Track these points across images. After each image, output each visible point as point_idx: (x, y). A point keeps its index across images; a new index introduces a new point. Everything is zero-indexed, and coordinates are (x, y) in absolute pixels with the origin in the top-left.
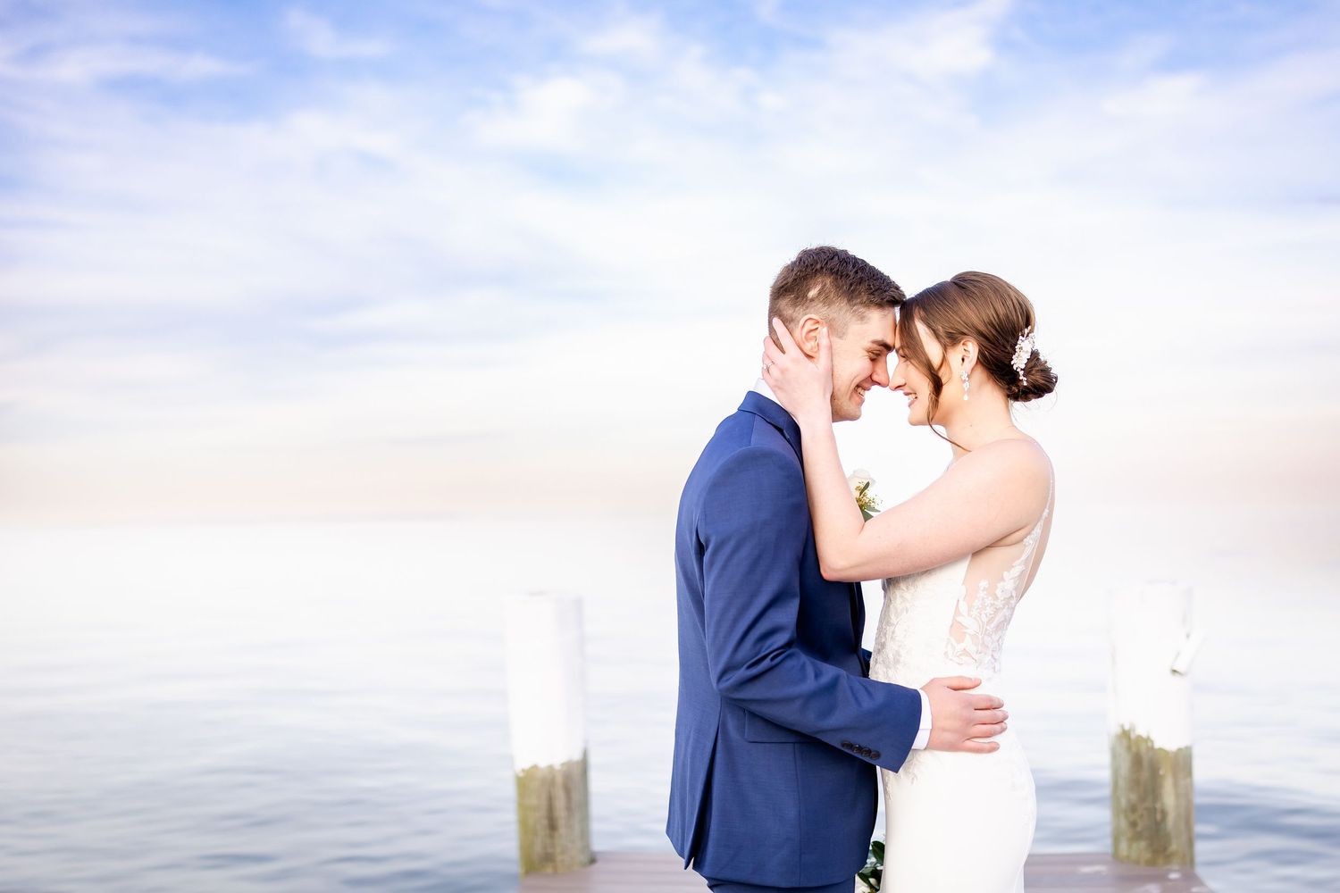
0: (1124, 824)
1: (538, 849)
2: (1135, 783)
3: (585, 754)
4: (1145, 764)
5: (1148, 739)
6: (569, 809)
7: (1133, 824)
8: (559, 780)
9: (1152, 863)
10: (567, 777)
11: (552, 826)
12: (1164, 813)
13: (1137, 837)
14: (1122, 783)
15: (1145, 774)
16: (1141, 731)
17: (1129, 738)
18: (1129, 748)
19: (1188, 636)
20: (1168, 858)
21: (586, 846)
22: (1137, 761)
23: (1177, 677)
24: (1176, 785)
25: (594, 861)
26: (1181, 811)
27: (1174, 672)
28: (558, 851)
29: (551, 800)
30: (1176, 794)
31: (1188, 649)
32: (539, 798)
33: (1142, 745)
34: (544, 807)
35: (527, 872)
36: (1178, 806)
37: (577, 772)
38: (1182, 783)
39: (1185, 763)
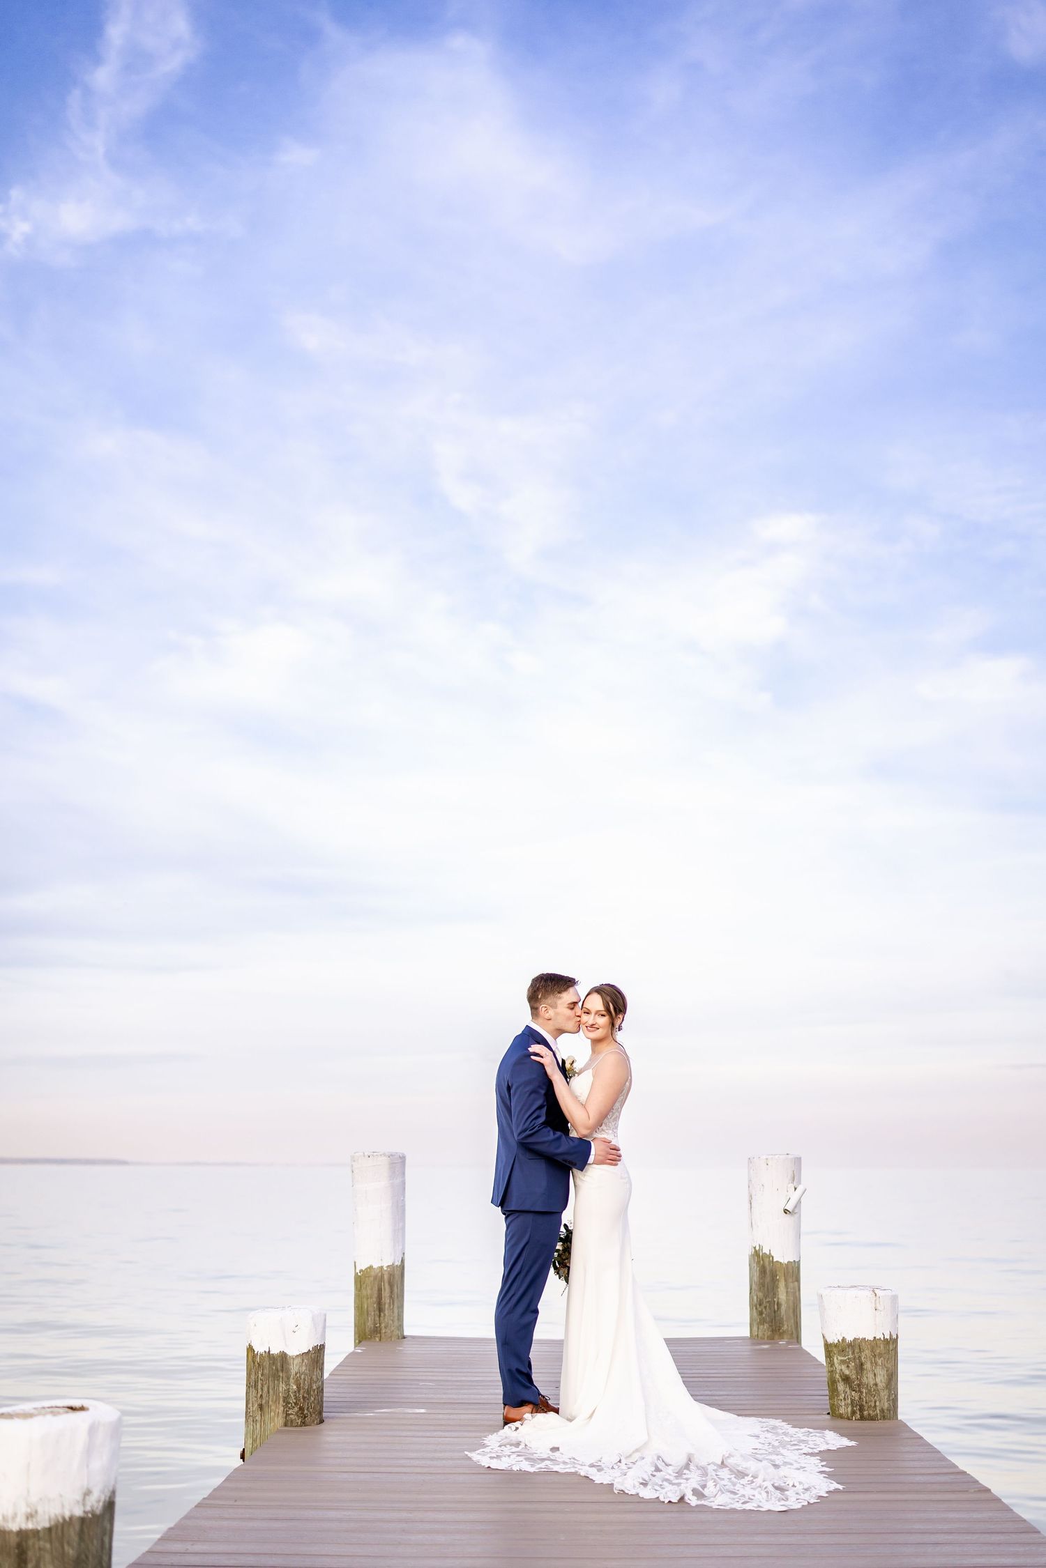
0: (755, 1314)
1: (370, 1324)
2: (762, 1285)
3: (403, 1261)
4: (768, 1271)
5: (770, 1256)
6: (391, 1297)
7: (761, 1313)
8: (386, 1277)
9: (771, 1338)
10: (391, 1275)
11: (380, 1310)
12: (780, 1305)
13: (762, 1322)
14: (754, 1286)
15: (768, 1279)
16: (766, 1251)
17: (759, 1254)
18: (758, 1262)
19: (795, 1189)
20: (781, 1336)
21: (401, 1327)
22: (763, 1271)
23: (787, 1217)
24: (787, 1286)
25: (404, 1338)
26: (791, 1304)
27: (786, 1211)
28: (383, 1325)
29: (380, 1290)
30: (787, 1292)
31: (795, 1197)
32: (372, 1289)
33: (767, 1264)
34: (376, 1295)
35: (360, 1342)
36: (788, 1300)
37: (397, 1273)
38: (791, 1285)
39: (793, 1272)
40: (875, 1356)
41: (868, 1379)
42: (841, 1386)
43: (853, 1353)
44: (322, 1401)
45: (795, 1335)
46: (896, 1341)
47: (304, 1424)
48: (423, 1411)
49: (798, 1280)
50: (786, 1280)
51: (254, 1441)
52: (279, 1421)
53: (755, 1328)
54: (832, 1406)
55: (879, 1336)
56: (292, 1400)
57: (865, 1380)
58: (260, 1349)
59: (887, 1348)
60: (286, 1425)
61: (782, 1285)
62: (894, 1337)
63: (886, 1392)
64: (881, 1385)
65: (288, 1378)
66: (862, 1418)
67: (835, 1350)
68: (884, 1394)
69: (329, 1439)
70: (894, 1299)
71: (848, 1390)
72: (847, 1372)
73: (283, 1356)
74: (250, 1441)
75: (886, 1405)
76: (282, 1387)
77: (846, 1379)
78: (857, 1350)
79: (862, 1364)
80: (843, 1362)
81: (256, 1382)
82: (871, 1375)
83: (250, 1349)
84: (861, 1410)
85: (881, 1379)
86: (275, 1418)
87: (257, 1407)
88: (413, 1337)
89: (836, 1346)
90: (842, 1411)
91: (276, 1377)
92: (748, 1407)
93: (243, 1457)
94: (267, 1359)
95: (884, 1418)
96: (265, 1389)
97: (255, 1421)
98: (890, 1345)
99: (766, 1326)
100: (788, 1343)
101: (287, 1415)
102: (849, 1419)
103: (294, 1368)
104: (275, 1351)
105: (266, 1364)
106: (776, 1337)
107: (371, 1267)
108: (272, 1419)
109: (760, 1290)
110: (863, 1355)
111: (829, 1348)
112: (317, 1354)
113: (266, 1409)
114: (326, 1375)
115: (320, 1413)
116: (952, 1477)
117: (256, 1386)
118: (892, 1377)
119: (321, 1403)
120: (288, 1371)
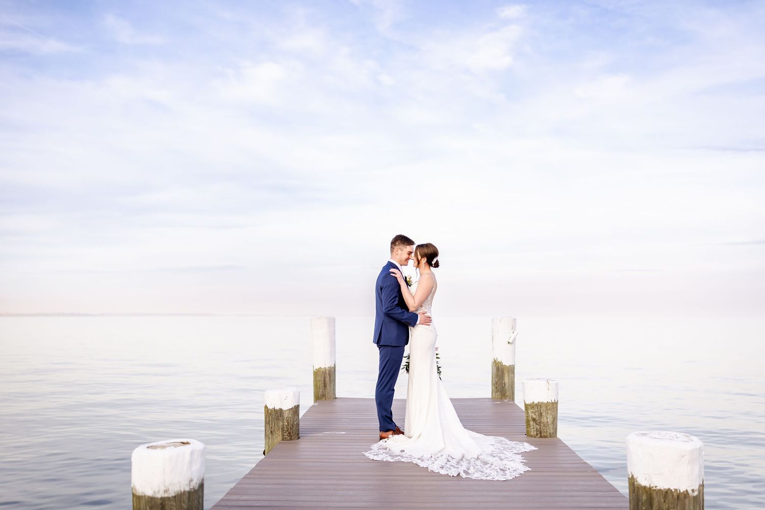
0: (494, 388)
1: (320, 393)
2: (497, 376)
3: (335, 365)
4: (500, 370)
5: (501, 362)
6: (330, 381)
7: (497, 388)
8: (327, 372)
9: (501, 398)
10: (330, 371)
12: (505, 384)
13: (497, 391)
14: (494, 376)
15: (500, 373)
16: (499, 360)
17: (496, 362)
18: (496, 365)
19: (513, 333)
20: (506, 398)
21: (334, 394)
22: (498, 369)
23: (510, 344)
24: (508, 376)
25: (336, 398)
26: (510, 383)
27: (509, 343)
28: (326, 393)
29: (325, 378)
30: (509, 379)
31: (513, 336)
32: (321, 377)
33: (499, 364)
34: (323, 380)
35: (316, 400)
36: (509, 382)
37: (332, 370)
38: (511, 375)
39: (511, 369)
40: (547, 410)
41: (544, 420)
42: (532, 423)
43: (537, 408)
44: (299, 429)
45: (512, 398)
46: (557, 403)
47: (291, 439)
48: (344, 433)
49: (514, 373)
50: (508, 373)
51: (269, 447)
52: (280, 438)
53: (494, 394)
54: (528, 431)
55: (549, 401)
56: (285, 429)
57: (542, 420)
58: (270, 407)
59: (553, 406)
60: (283, 440)
61: (506, 375)
62: (556, 401)
63: (552, 425)
64: (550, 423)
65: (284, 420)
66: (541, 437)
67: (529, 407)
68: (551, 426)
69: (302, 446)
70: (557, 384)
71: (534, 424)
72: (534, 417)
73: (281, 410)
74: (267, 447)
75: (552, 431)
76: (281, 424)
77: (534, 420)
78: (539, 407)
79: (541, 413)
80: (533, 412)
81: (269, 421)
82: (545, 418)
83: (266, 407)
84: (541, 433)
85: (550, 420)
86: (278, 437)
87: (270, 432)
88: (340, 398)
89: (530, 405)
90: (532, 433)
91: (278, 419)
92: (489, 431)
93: (264, 453)
94: (273, 411)
95: (551, 437)
96: (273, 424)
97: (269, 438)
98: (554, 406)
99: (499, 393)
100: (509, 401)
101: (283, 436)
102: (535, 437)
103: (286, 415)
104: (277, 408)
105: (273, 413)
106: (503, 398)
107: (320, 368)
108: (276, 438)
109: (496, 377)
110: (542, 409)
111: (526, 405)
112: (296, 410)
113: (274, 433)
114: (300, 417)
115: (298, 434)
116: (580, 465)
117: (269, 423)
118: (555, 419)
119: (298, 430)
120: (283, 417)
